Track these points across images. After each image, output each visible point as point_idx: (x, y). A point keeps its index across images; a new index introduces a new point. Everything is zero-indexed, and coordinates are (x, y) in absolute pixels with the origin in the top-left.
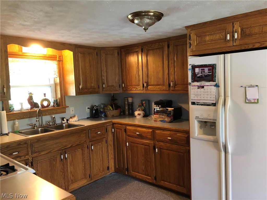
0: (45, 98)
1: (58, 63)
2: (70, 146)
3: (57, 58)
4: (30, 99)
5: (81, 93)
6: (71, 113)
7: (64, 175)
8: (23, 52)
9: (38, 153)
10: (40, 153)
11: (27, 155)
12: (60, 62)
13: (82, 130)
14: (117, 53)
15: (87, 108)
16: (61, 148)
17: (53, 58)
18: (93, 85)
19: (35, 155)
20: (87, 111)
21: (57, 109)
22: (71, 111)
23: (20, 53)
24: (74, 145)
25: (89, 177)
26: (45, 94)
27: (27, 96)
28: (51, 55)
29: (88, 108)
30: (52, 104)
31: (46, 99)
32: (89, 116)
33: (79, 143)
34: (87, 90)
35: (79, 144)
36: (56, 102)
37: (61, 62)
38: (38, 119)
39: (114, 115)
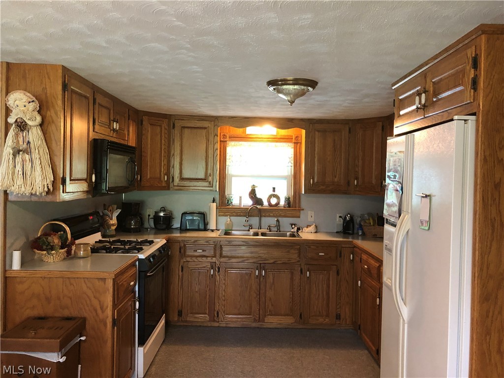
0: (274, 193)
1: (294, 146)
2: (272, 261)
3: (292, 139)
4: (253, 194)
5: (314, 190)
6: (309, 220)
7: (259, 298)
8: (247, 133)
9: (227, 259)
10: (229, 260)
11: (213, 257)
12: (297, 145)
13: (294, 243)
14: (381, 128)
15: (338, 216)
16: (258, 261)
17: (287, 139)
18: (336, 180)
19: (222, 260)
20: (337, 220)
21: (287, 210)
22: (309, 217)
23: (243, 135)
24: (279, 262)
25: (299, 316)
26: (274, 189)
27: (250, 189)
28: (284, 136)
29: (340, 217)
30: (282, 203)
31: (274, 195)
32: (341, 229)
33: (288, 261)
34: (324, 187)
35: (288, 263)
36: (288, 200)
37: (299, 144)
38: (247, 219)
39: (376, 235)
